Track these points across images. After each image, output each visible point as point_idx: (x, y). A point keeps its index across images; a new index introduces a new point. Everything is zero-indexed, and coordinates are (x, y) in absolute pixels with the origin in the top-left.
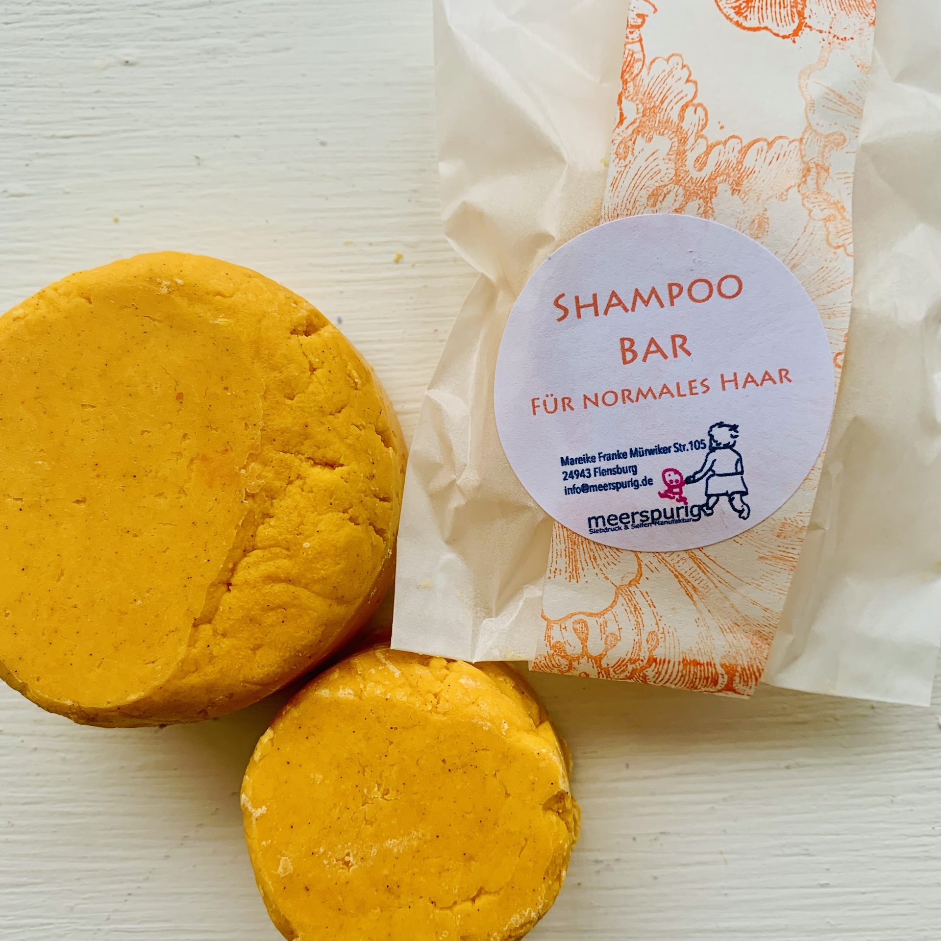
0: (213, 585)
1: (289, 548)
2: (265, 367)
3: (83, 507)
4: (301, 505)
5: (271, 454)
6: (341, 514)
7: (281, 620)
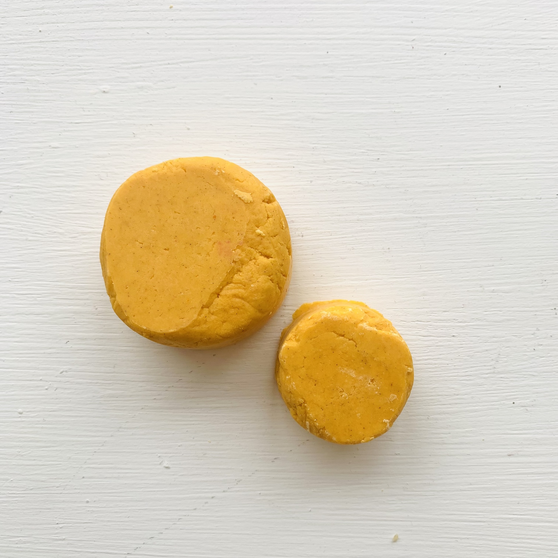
0: (213, 293)
1: (245, 286)
2: (250, 213)
3: (167, 252)
4: (253, 270)
5: (245, 247)
6: (268, 277)
7: (236, 313)
